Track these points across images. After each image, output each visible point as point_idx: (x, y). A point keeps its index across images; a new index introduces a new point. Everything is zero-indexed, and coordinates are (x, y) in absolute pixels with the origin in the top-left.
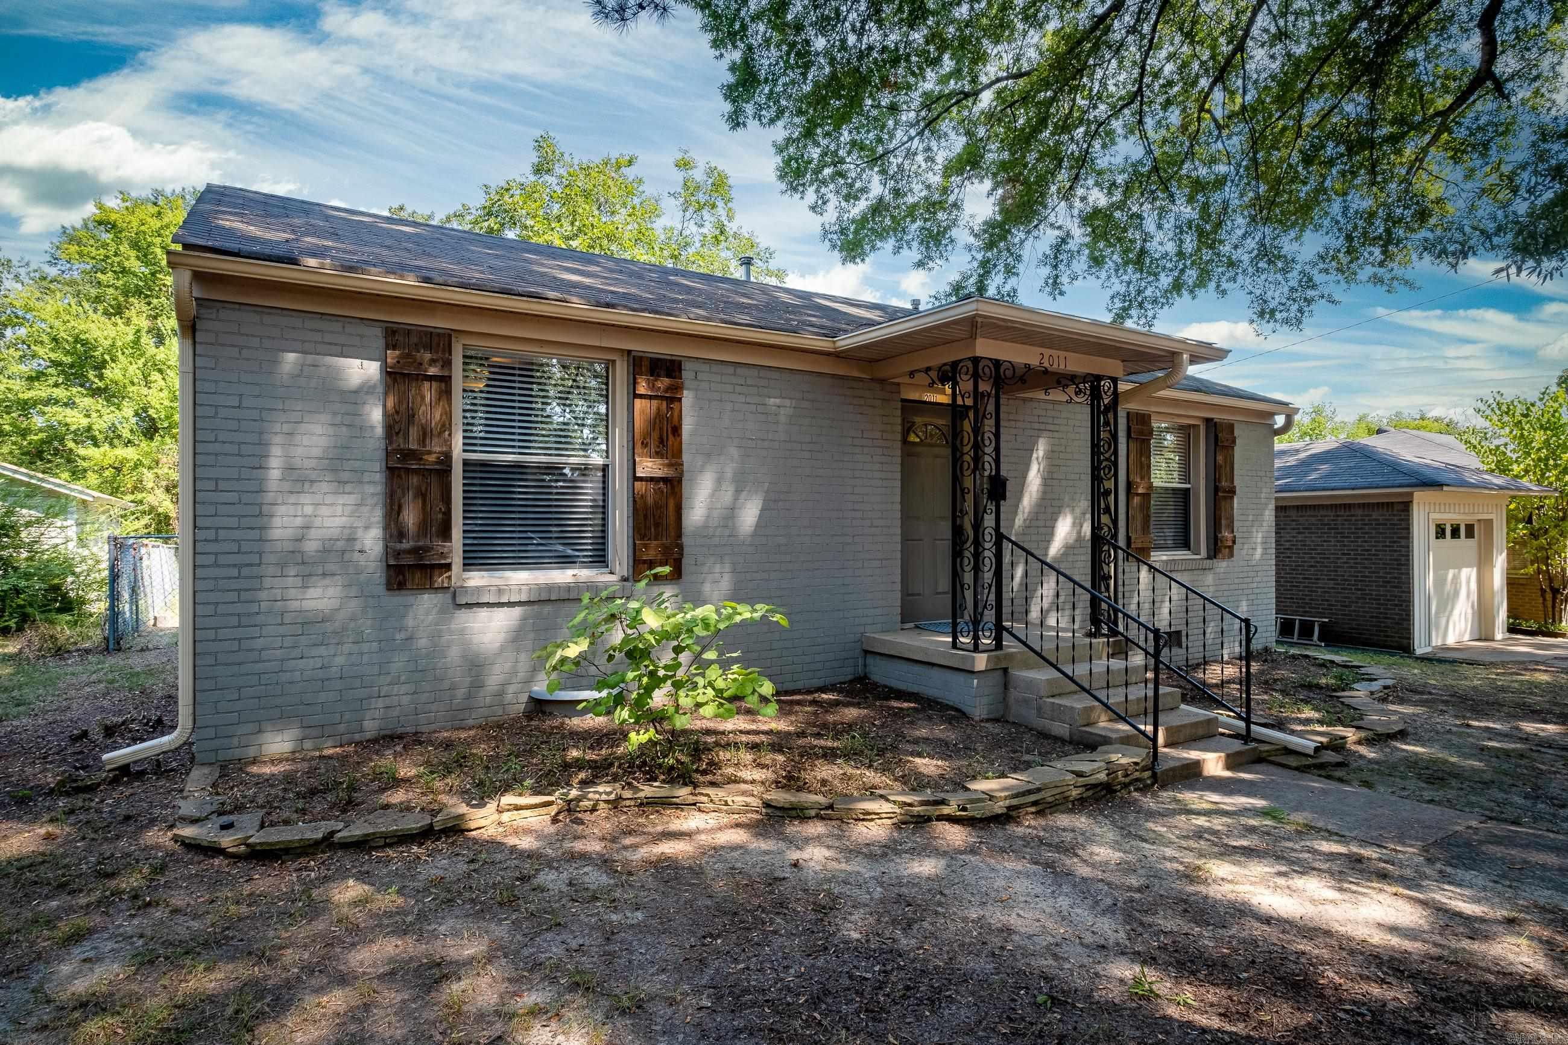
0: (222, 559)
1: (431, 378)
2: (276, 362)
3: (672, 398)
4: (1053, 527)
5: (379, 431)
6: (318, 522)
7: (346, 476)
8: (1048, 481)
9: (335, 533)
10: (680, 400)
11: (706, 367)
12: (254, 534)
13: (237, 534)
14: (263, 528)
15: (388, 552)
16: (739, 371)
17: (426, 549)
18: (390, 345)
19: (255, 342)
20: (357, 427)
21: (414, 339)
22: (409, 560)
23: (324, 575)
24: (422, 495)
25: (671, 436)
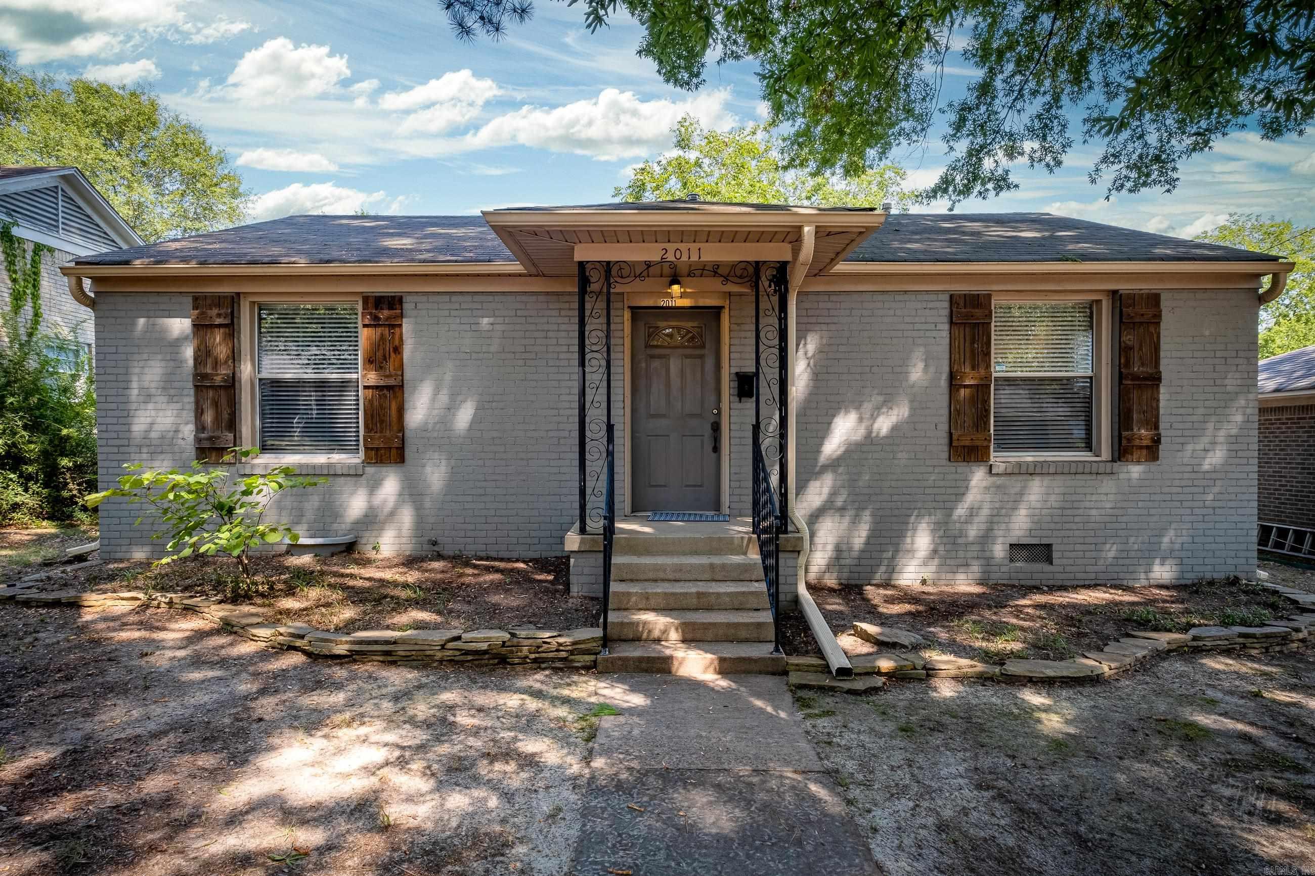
0: (110, 442)
1: (220, 326)
2: (134, 324)
3: (394, 325)
4: (830, 424)
5: (191, 362)
6: (159, 420)
7: (172, 392)
8: (818, 375)
9: (168, 427)
10: (400, 326)
11: (424, 299)
12: (125, 428)
13: (116, 428)
14: (129, 424)
15: (198, 440)
16: (454, 298)
17: (219, 438)
18: (195, 307)
19: (123, 314)
20: (178, 362)
21: (209, 302)
22: (206, 445)
23: (162, 453)
24: (216, 404)
25: (392, 354)
